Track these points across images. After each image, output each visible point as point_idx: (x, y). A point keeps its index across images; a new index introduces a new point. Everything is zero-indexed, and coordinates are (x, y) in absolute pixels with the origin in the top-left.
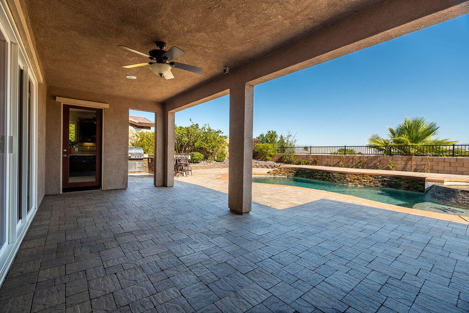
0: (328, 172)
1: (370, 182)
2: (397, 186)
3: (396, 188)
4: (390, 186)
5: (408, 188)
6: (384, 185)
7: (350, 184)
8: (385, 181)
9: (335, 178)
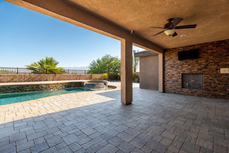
0: (38, 85)
1: (60, 87)
2: (71, 86)
3: (70, 87)
4: (68, 87)
5: (74, 87)
6: (66, 87)
7: (52, 90)
8: (66, 85)
9: (43, 88)
